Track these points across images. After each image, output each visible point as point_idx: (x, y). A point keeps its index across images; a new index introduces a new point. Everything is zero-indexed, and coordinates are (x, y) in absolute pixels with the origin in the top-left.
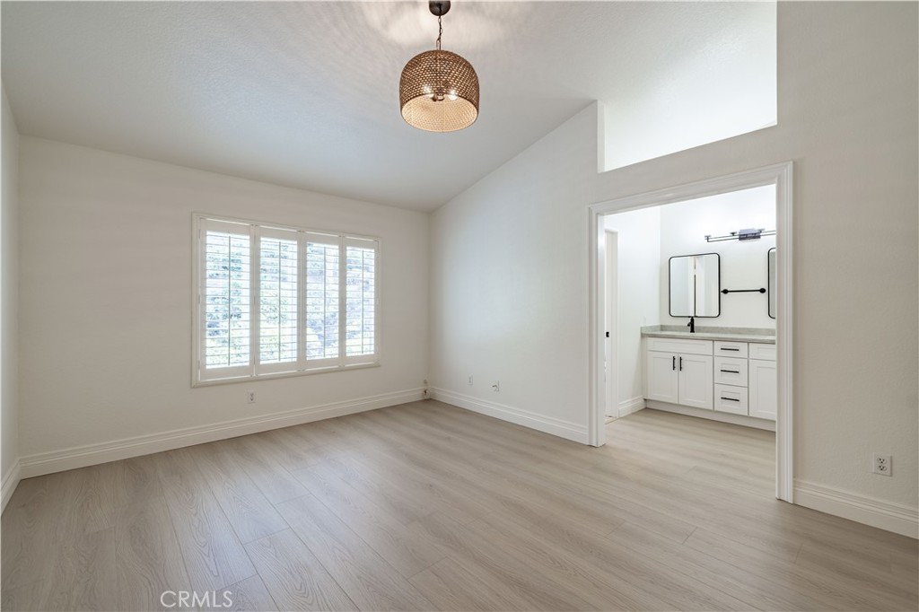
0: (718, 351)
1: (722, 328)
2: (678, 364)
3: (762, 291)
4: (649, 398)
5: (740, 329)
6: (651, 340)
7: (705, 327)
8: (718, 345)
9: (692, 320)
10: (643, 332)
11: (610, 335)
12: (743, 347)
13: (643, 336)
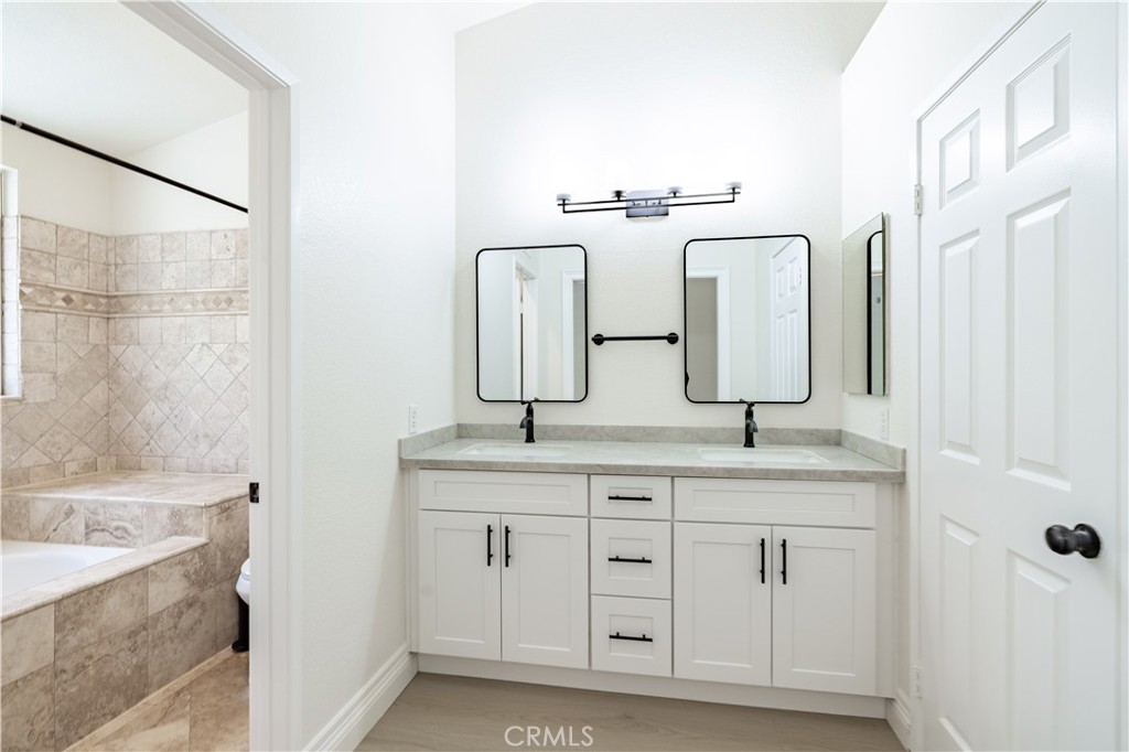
0: (601, 506)
1: (592, 429)
2: (499, 546)
3: (672, 339)
4: (422, 650)
5: (628, 429)
6: (426, 477)
7: (555, 428)
8: (603, 486)
9: (530, 412)
10: (408, 455)
11: (261, 493)
12: (658, 488)
13: (405, 466)
